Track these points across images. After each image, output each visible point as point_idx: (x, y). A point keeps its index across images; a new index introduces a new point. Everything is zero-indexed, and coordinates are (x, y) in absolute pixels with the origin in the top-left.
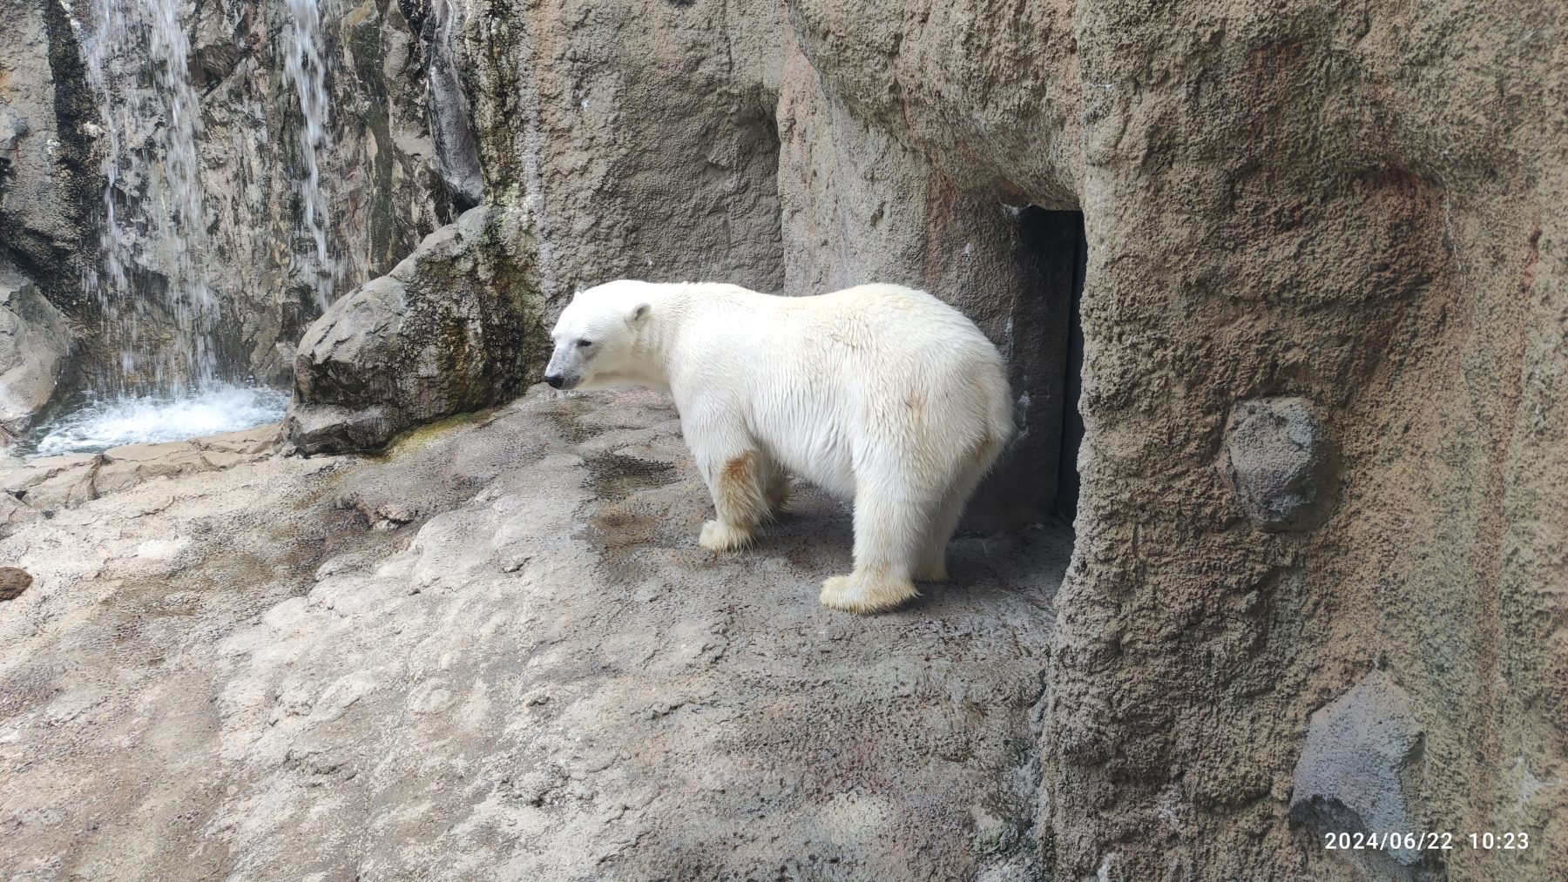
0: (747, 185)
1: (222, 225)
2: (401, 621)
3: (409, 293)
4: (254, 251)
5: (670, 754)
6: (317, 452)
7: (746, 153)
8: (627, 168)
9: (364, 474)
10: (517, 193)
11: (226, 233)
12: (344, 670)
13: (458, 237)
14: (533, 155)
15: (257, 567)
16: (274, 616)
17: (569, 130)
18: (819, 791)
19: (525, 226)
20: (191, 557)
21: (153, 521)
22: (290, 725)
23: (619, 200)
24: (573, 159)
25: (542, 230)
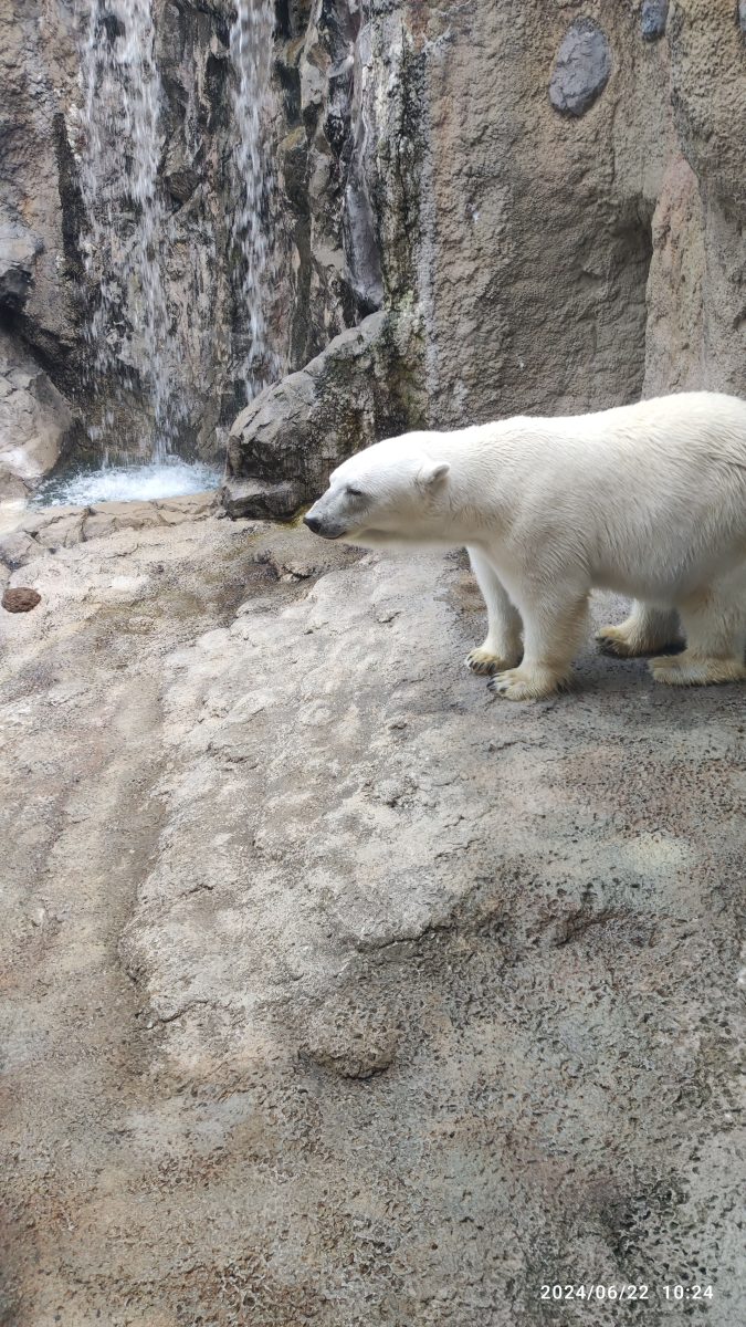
0: (617, 293)
1: (179, 328)
2: (297, 653)
3: (318, 386)
4: (202, 350)
5: (501, 781)
6: (241, 516)
7: (620, 262)
8: (508, 277)
9: (276, 536)
10: (411, 299)
11: (182, 334)
12: (253, 686)
13: (360, 339)
14: (427, 265)
15: (194, 603)
16: (205, 641)
17: (461, 241)
18: (627, 828)
19: (416, 330)
20: (148, 591)
21: (123, 561)
22: (212, 723)
23: (499, 307)
24: (461, 269)
25: (430, 334)
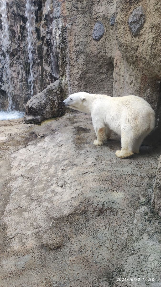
0: (107, 76)
1: (15, 82)
2: (41, 153)
3: (45, 96)
4: (20, 87)
5: (85, 181)
6: (29, 123)
7: (108, 70)
8: (85, 73)
9: (36, 128)
10: (65, 77)
11: (15, 84)
12: (31, 161)
13: (54, 85)
14: (68, 70)
15: (18, 143)
16: (21, 151)
17: (75, 65)
18: (111, 190)
19: (66, 84)
20: (8, 140)
21: (2, 134)
22: (22, 170)
23: (83, 79)
24: (75, 71)
25: (69, 84)
